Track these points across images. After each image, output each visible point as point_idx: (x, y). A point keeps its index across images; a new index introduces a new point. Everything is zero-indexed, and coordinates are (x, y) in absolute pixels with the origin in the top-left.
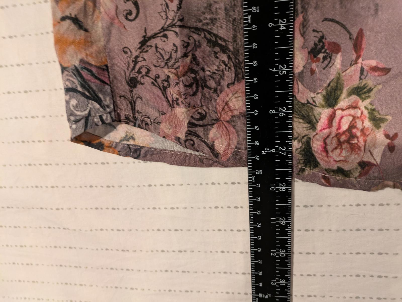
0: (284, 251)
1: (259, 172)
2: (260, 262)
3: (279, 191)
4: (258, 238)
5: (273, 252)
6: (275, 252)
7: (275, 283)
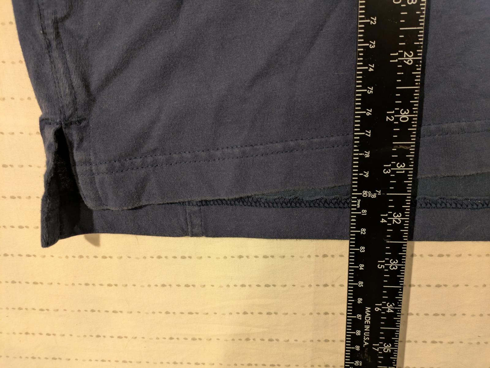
0: (407, 112)
2: (369, 134)
4: (368, 91)
5: (390, 115)
6: (393, 115)
7: (389, 171)
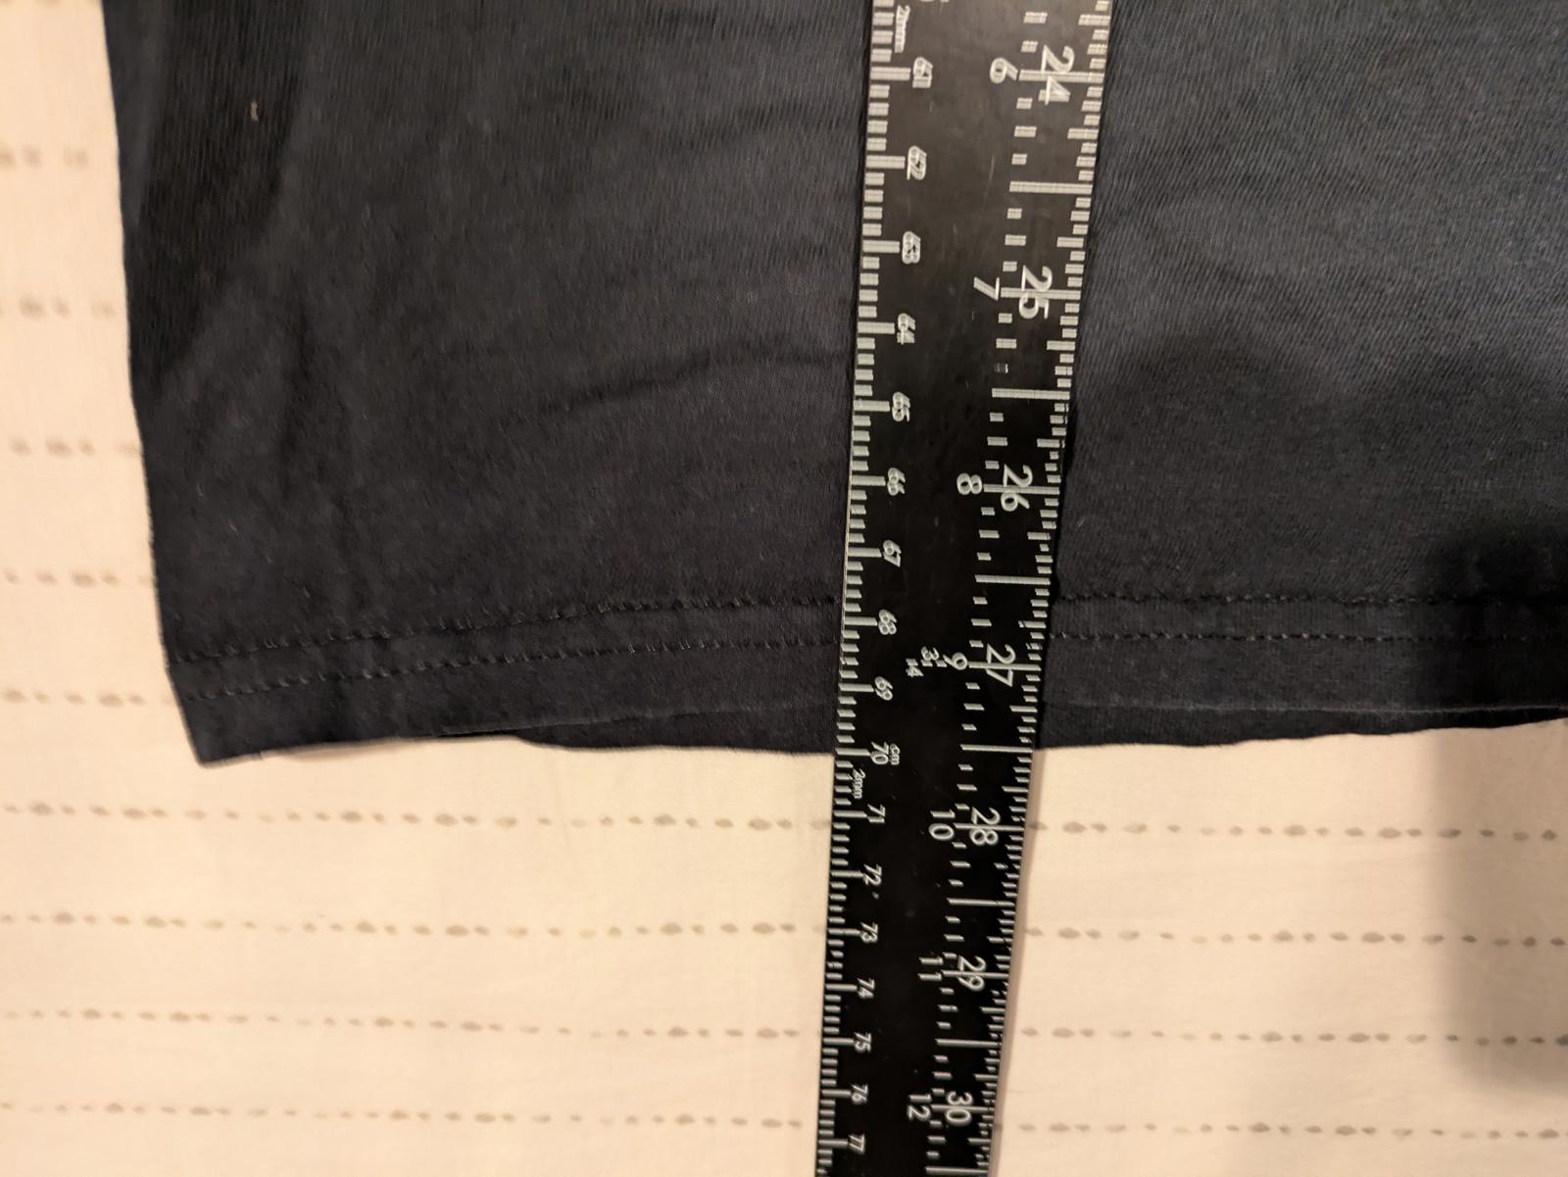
0: (965, 1098)
1: (886, 754)
2: (859, 1144)
3: (968, 841)
4: (858, 1043)
5: (918, 1106)
6: (928, 1104)
